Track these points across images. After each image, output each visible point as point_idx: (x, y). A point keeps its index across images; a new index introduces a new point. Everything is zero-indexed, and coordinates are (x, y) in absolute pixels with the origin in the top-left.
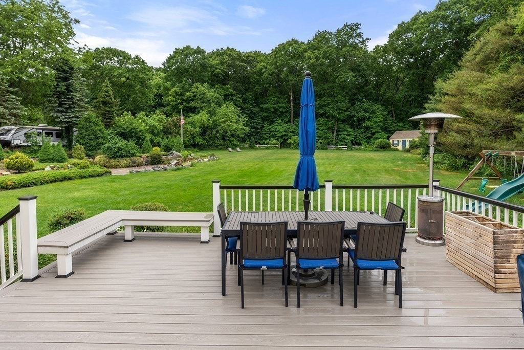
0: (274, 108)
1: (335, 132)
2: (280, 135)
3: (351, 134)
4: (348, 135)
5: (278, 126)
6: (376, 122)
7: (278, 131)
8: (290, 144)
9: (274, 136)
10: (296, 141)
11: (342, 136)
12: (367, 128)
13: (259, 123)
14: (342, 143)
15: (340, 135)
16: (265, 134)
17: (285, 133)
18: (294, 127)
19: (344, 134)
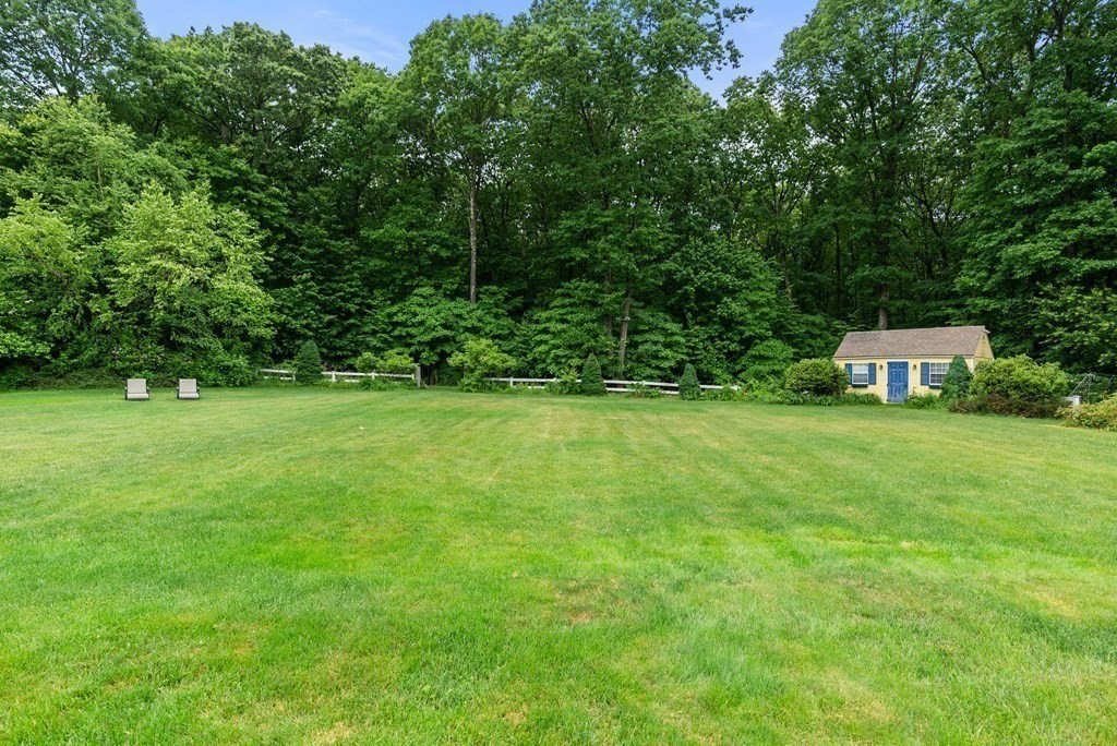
0: (409, 240)
1: (625, 333)
2: (427, 338)
3: (677, 343)
4: (668, 345)
5: (420, 305)
6: (753, 305)
7: (422, 323)
8: (460, 370)
9: (404, 341)
10: (483, 359)
11: (647, 346)
12: (728, 323)
13: (354, 295)
14: (649, 371)
15: (642, 343)
16: (374, 333)
17: (442, 332)
18: (479, 312)
19: (655, 343)
